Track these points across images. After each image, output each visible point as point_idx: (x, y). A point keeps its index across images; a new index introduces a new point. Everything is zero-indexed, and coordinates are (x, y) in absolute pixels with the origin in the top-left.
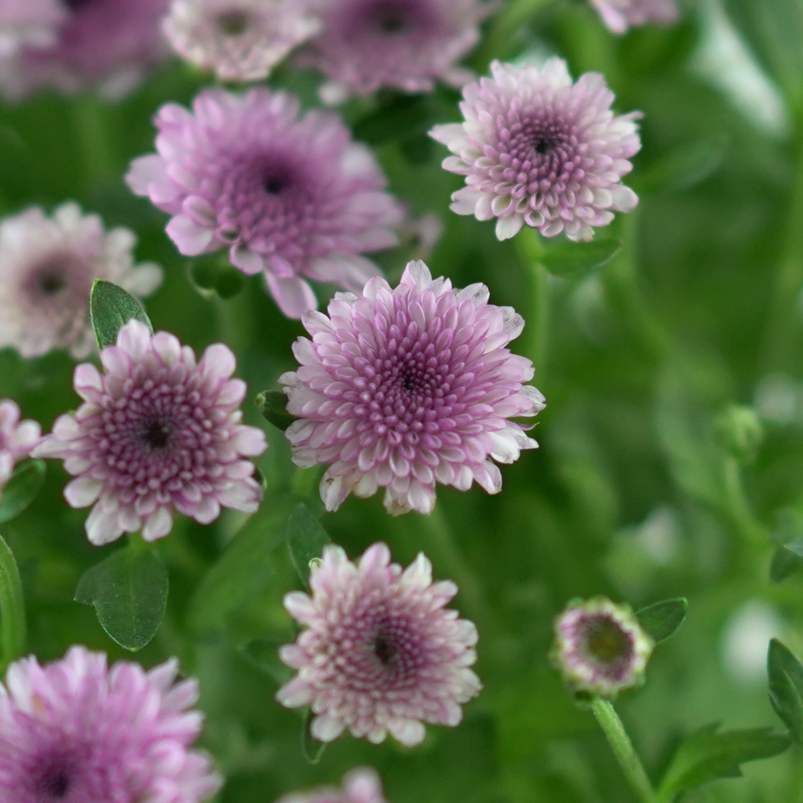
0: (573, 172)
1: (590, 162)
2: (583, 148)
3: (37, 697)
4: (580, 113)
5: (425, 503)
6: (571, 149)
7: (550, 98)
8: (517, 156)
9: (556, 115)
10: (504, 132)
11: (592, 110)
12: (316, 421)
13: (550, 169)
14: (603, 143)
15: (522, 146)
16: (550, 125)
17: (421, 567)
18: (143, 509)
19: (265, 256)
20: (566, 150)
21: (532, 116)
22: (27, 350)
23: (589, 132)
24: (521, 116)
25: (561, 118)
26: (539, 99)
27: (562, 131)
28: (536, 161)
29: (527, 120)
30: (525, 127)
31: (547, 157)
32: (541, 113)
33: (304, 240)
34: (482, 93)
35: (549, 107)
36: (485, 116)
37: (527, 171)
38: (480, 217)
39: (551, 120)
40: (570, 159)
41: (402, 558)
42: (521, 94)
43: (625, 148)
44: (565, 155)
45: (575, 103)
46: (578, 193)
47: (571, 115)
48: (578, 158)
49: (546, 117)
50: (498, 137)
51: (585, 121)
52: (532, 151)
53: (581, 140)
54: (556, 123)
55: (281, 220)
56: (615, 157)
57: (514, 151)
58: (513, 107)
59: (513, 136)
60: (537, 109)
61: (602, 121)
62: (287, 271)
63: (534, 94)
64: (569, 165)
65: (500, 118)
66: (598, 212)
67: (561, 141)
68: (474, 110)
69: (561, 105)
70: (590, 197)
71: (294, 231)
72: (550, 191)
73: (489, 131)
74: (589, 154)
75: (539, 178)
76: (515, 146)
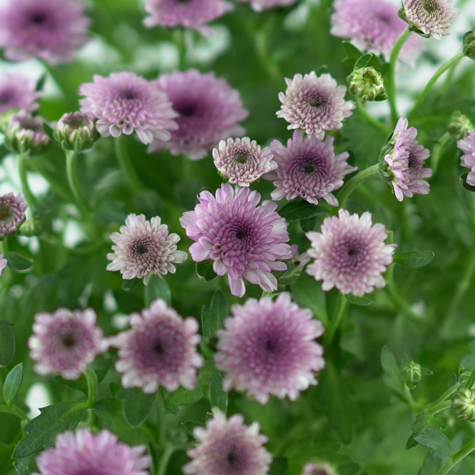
0: (360, 267)
1: (369, 265)
2: (368, 258)
3: (85, 447)
4: (371, 240)
5: (263, 399)
6: (362, 257)
7: (360, 231)
8: (339, 255)
9: (360, 240)
10: (337, 244)
11: (376, 241)
12: (228, 354)
13: (351, 264)
14: (376, 257)
15: (342, 251)
16: (356, 244)
17: (254, 428)
18: (147, 378)
19: (228, 267)
20: (360, 257)
21: (350, 239)
22: (125, 276)
23: (372, 251)
24: (345, 237)
25: (362, 243)
26: (354, 232)
27: (361, 248)
28: (347, 259)
29: (347, 240)
30: (346, 242)
31: (352, 258)
32: (354, 238)
33: (247, 263)
34: (332, 224)
35: (358, 237)
36: (330, 234)
37: (342, 263)
38: (318, 278)
39: (357, 242)
40: (361, 261)
41: (248, 422)
42: (348, 227)
43: (385, 260)
44: (359, 259)
45: (369, 237)
46: (361, 277)
47: (366, 242)
48: (364, 262)
49: (356, 240)
50: (333, 245)
51: (371, 245)
52: (346, 254)
53: (368, 254)
54: (359, 244)
55: (238, 252)
56: (380, 264)
57: (338, 253)
58: (343, 232)
59: (340, 245)
60: (353, 236)
61: (378, 247)
62: (236, 276)
63: (353, 229)
64: (359, 264)
65: (336, 237)
66: (367, 286)
67: (359, 252)
68: (327, 229)
69: (363, 236)
70: (365, 279)
71: (243, 258)
72: (349, 273)
73: (330, 242)
74: (369, 261)
75: (347, 266)
76: (340, 251)
